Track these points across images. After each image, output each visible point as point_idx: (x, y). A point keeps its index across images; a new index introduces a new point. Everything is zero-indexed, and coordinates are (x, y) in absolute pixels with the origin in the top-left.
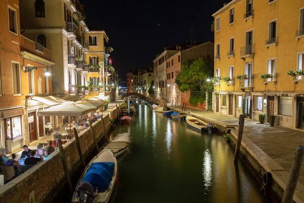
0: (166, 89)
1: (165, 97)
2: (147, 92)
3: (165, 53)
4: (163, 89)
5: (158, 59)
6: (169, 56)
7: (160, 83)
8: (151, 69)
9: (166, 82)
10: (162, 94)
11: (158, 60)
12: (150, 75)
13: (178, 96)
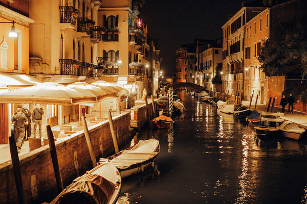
0: (243, 76)
1: (241, 91)
2: (210, 81)
3: (242, 12)
4: (237, 76)
5: (230, 22)
6: (249, 16)
7: (232, 66)
8: (219, 42)
9: (243, 62)
10: (236, 85)
11: (230, 25)
12: (217, 52)
13: (262, 88)
